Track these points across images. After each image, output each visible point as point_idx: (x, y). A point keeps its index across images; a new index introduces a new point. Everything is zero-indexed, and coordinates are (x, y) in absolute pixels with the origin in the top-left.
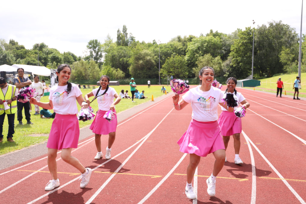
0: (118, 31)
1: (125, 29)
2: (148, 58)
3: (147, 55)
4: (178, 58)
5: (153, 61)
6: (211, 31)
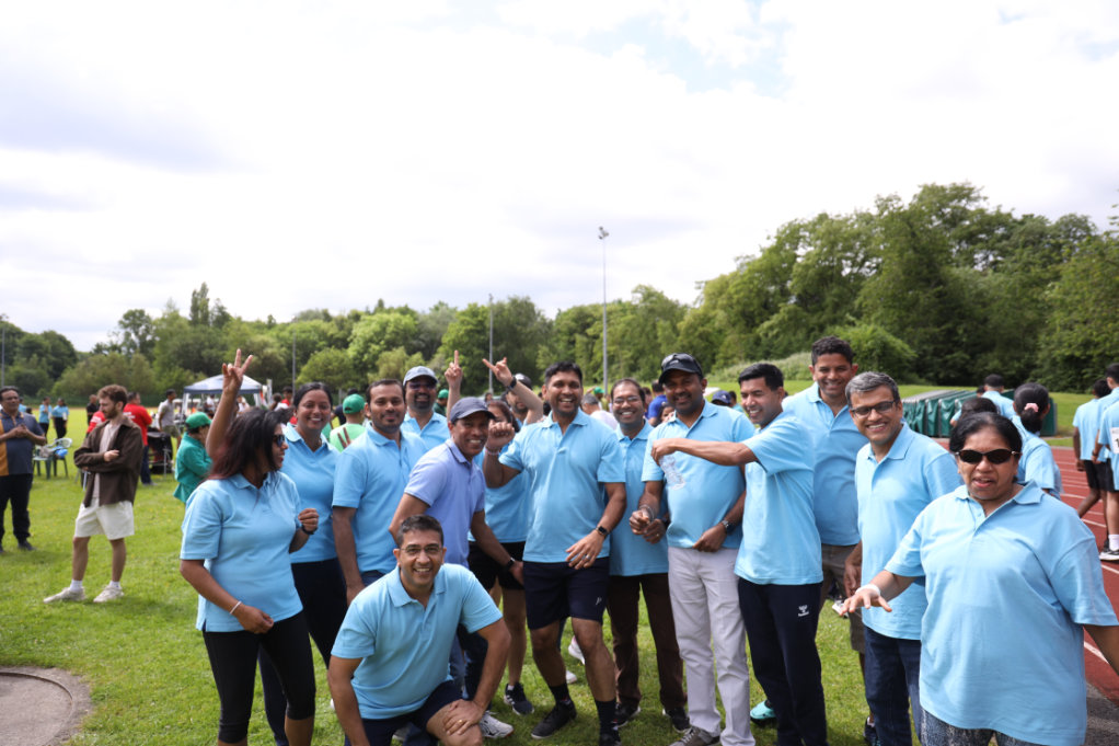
0: (194, 293)
1: (204, 290)
2: (269, 351)
3: (266, 345)
4: (333, 353)
5: (281, 359)
6: (381, 304)
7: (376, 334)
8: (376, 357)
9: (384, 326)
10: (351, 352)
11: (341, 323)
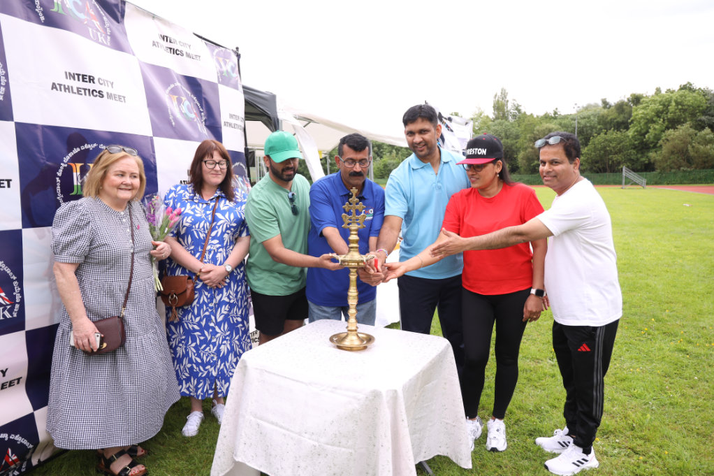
0: (496, 96)
4: (613, 134)
7: (658, 114)
8: (657, 138)
9: (666, 105)
10: (630, 133)
11: (621, 107)
